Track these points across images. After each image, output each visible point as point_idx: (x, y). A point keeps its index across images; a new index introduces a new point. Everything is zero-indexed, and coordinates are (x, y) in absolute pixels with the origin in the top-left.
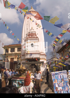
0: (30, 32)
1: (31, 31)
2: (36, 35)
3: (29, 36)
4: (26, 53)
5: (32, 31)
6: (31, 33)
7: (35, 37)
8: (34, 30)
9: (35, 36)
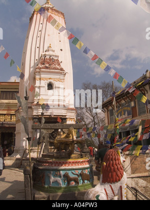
0: (45, 55)
1: (47, 53)
2: (59, 65)
3: (43, 64)
4: (36, 103)
5: (51, 53)
6: (48, 57)
7: (57, 69)
8: (54, 51)
9: (58, 67)
